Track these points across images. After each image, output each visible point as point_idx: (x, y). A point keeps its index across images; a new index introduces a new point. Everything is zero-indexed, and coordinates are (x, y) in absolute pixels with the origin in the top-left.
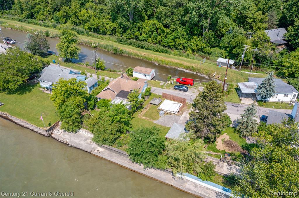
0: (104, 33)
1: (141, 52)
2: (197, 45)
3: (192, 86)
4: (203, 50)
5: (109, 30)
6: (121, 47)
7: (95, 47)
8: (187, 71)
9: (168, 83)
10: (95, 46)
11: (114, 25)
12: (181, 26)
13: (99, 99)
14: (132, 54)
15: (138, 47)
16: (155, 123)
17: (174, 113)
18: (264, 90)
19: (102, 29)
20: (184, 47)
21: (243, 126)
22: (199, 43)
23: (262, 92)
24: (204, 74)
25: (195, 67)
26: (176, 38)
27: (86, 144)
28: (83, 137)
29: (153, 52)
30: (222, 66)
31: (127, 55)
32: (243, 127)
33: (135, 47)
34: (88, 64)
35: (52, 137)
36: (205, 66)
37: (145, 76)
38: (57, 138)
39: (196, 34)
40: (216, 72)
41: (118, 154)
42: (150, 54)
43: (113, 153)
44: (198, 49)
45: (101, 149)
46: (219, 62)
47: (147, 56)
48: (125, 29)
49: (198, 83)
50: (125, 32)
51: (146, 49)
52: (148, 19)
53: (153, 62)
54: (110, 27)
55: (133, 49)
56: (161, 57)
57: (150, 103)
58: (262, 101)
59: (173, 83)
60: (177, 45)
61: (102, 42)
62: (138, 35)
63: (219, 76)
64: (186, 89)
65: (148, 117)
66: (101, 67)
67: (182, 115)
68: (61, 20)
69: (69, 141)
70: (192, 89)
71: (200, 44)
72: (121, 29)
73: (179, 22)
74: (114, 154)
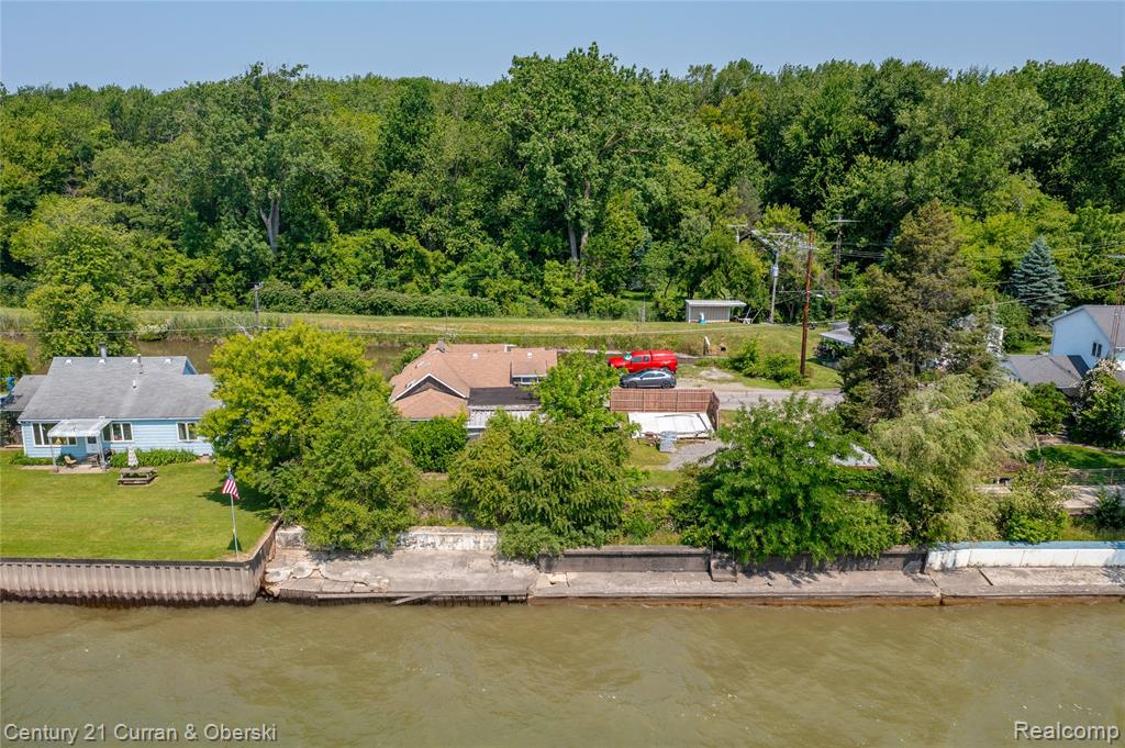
7: (159, 339)
16: (671, 469)
17: (704, 435)
25: (625, 335)
27: (480, 576)
28: (439, 558)
36: (655, 326)
38: (310, 590)
40: (706, 338)
47: (420, 332)
49: (682, 365)
52: (344, 232)
56: (479, 324)
63: (722, 345)
64: (670, 376)
69: (388, 584)
70: (681, 379)
72: (240, 274)
73: (476, 224)
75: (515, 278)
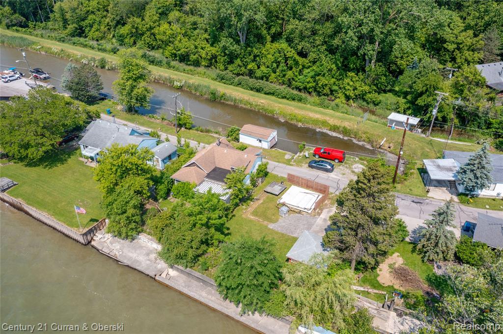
0: (197, 64)
1: (256, 99)
2: (355, 89)
3: (340, 161)
4: (364, 97)
5: (205, 59)
6: (222, 89)
7: (180, 88)
8: (334, 134)
9: (299, 156)
10: (179, 86)
11: (214, 50)
12: (327, 55)
13: (177, 181)
14: (241, 101)
15: (252, 89)
16: (271, 228)
17: (306, 210)
18: (471, 176)
19: (193, 57)
20: (332, 91)
21: (430, 242)
22: (357, 85)
23: (467, 180)
24: (364, 141)
25: (349, 128)
26: (319, 75)
27: (148, 262)
28: (144, 248)
29: (277, 99)
30: (397, 127)
31: (232, 103)
32: (429, 245)
33: (247, 89)
34: (165, 117)
35: (93, 246)
36: (366, 126)
37: (260, 141)
38: (99, 248)
39: (354, 69)
40: (385, 139)
41: (201, 284)
42: (271, 103)
43: (192, 280)
44: (356, 96)
45: (173, 273)
46: (392, 121)
47: (266, 107)
48: (231, 58)
49: (352, 157)
50: (231, 62)
51: (266, 93)
52: (272, 42)
53: (276, 116)
54: (207, 54)
55: (243, 93)
56: (292, 108)
57: (265, 191)
58: (467, 195)
59: (307, 156)
60: (320, 88)
61: (191, 79)
62: (253, 68)
63: (391, 145)
64: (329, 167)
65: (260, 216)
66: (185, 124)
67: (320, 215)
68: (126, 40)
69: (120, 255)
70: (341, 167)
71: (359, 86)
72: (226, 58)
73: (324, 47)
74: (195, 283)
75: (333, 77)
